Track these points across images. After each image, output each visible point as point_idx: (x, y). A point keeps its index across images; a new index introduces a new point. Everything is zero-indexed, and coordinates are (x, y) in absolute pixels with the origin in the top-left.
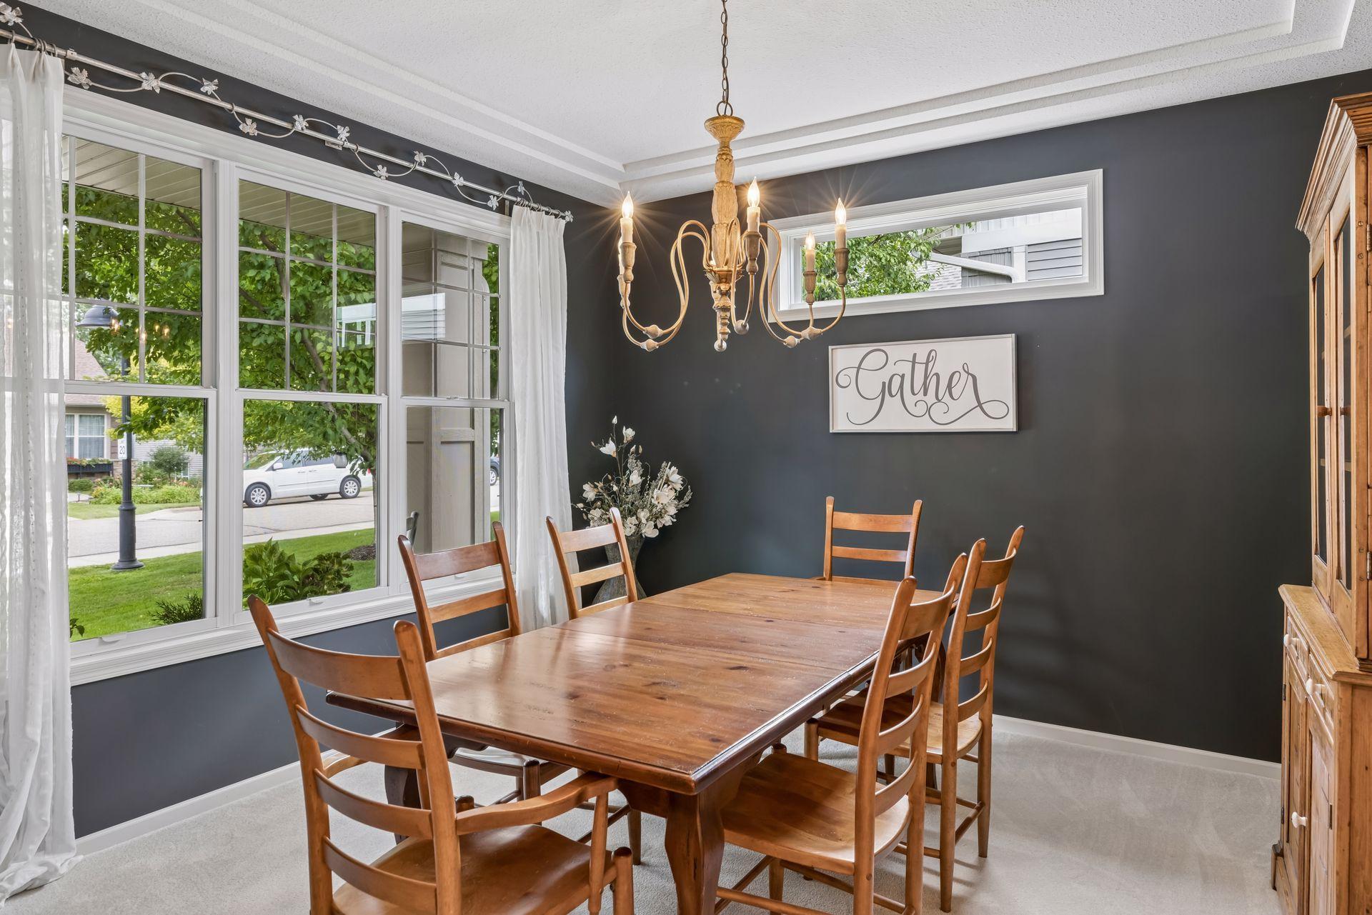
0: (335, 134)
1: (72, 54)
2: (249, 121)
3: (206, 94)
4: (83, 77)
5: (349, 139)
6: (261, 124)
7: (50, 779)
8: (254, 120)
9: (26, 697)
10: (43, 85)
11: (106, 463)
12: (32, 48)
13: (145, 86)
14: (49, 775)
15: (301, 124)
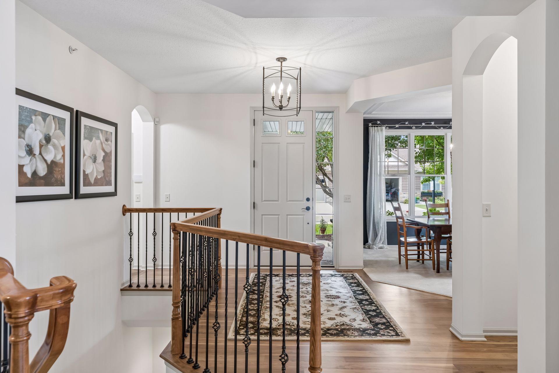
0: (431, 124)
1: (386, 125)
2: (414, 127)
3: (406, 124)
4: (388, 128)
5: (435, 124)
6: (416, 127)
7: (384, 233)
8: (415, 126)
9: (380, 220)
10: (382, 132)
11: (440, 192)
12: (381, 126)
13: (396, 127)
14: (383, 233)
15: (423, 124)
